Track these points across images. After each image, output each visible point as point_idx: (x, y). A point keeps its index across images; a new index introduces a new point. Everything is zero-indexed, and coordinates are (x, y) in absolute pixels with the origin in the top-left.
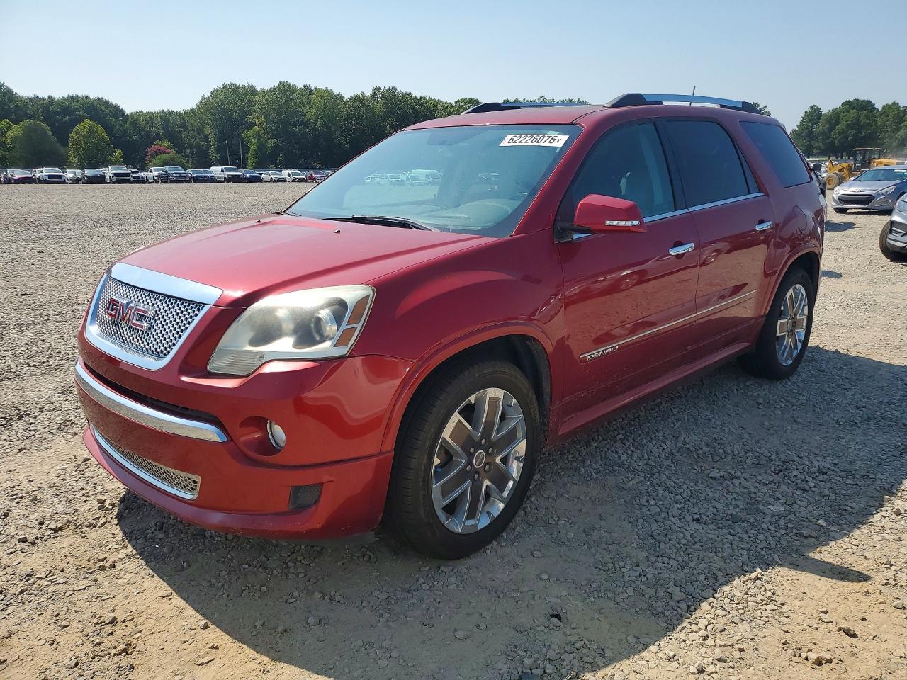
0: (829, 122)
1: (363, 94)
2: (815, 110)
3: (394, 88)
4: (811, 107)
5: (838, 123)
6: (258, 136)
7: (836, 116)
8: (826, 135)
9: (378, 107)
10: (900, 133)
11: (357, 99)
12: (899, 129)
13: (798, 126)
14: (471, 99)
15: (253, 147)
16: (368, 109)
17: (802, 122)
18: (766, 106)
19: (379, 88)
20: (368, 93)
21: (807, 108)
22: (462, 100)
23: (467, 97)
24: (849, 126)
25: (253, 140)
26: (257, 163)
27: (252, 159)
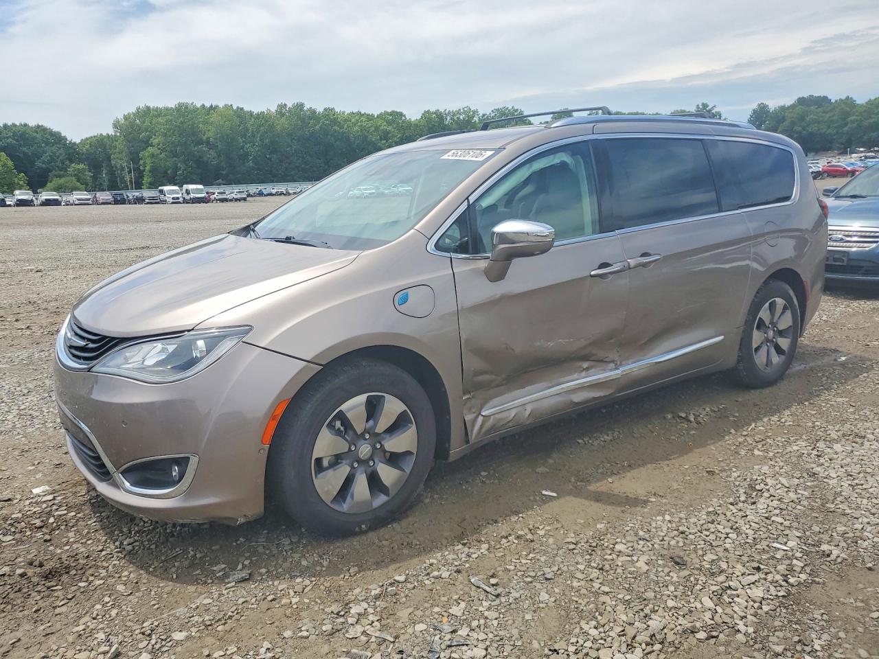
0: (774, 119)
1: (268, 110)
2: (763, 108)
3: (302, 105)
4: (759, 105)
5: (784, 119)
6: (153, 156)
9: (282, 123)
10: (846, 129)
11: (260, 116)
12: (846, 124)
14: (393, 112)
15: (148, 168)
16: (272, 127)
18: (715, 106)
19: (285, 105)
20: (273, 109)
21: (755, 106)
22: (386, 113)
23: (389, 111)
24: (793, 123)
25: (148, 161)
26: (150, 184)
27: (146, 180)
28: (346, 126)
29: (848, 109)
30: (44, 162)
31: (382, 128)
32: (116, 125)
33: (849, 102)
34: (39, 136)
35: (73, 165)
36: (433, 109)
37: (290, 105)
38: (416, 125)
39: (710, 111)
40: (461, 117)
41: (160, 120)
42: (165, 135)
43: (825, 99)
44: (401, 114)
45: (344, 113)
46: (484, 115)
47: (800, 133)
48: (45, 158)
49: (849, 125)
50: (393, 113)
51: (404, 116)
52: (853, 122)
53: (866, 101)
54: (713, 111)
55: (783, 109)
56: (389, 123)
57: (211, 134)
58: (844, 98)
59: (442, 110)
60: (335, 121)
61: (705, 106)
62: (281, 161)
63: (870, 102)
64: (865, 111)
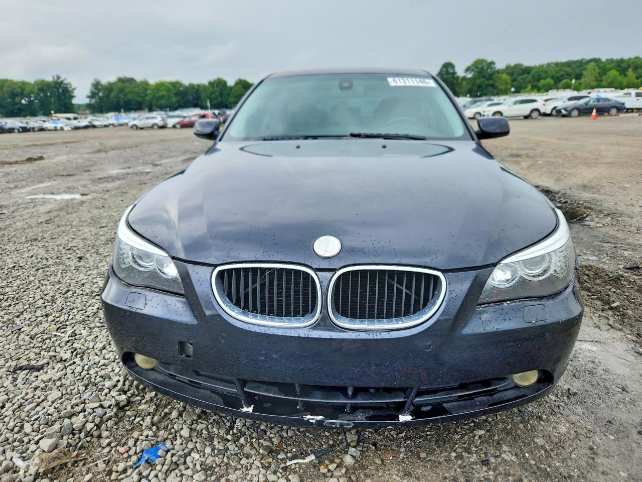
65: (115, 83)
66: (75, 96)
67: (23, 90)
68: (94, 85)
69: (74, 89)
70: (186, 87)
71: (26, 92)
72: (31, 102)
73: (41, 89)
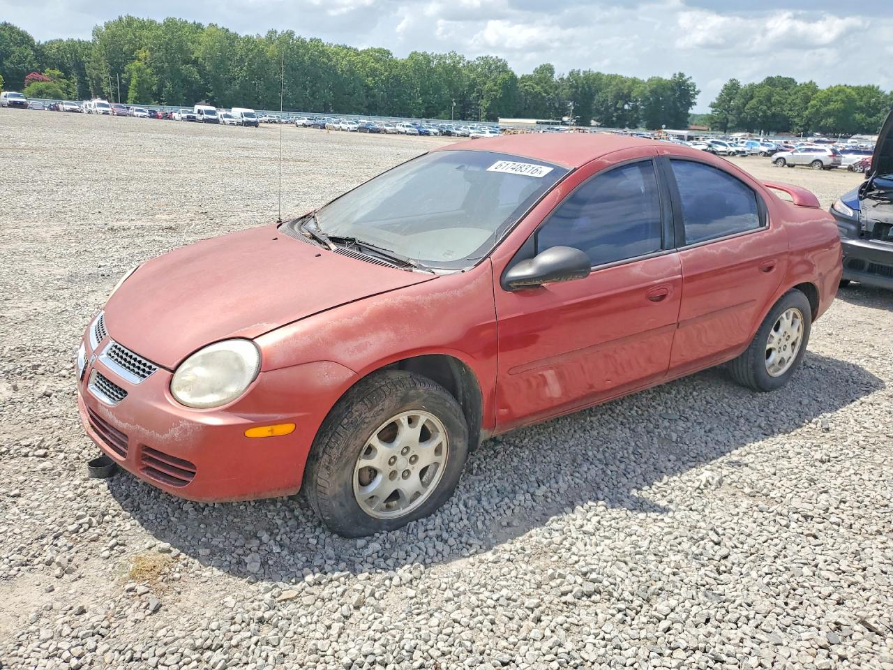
0: (743, 97)
1: (258, 36)
2: (734, 84)
3: (291, 34)
4: (731, 81)
5: (752, 98)
6: (139, 70)
7: (751, 92)
8: (740, 110)
9: (272, 50)
10: (807, 112)
11: (248, 40)
12: (807, 108)
13: (717, 99)
14: (380, 49)
15: (134, 82)
16: (261, 53)
17: (721, 95)
18: (690, 77)
19: (276, 32)
20: (263, 35)
21: (727, 82)
22: (373, 50)
23: (376, 47)
24: (761, 102)
25: (135, 75)
26: (136, 98)
27: (132, 94)
28: (334, 60)
29: (810, 94)
30: (12, 63)
31: (369, 64)
32: (96, 32)
33: (812, 87)
34: (6, 34)
35: (48, 69)
36: (420, 51)
37: (279, 32)
38: (403, 65)
39: (686, 81)
40: (447, 62)
41: (145, 33)
42: (151, 50)
43: (792, 81)
44: (388, 53)
45: (331, 45)
46: (468, 62)
47: (764, 112)
48: (14, 58)
49: (809, 110)
50: (379, 51)
51: (391, 54)
52: (813, 106)
53: (828, 86)
54: (688, 82)
55: (752, 87)
56: (377, 60)
57: (198, 54)
58: (807, 82)
59: (429, 53)
60: (323, 53)
61: (681, 75)
62: (268, 89)
63: (830, 89)
64: (825, 98)
65: (761, 86)
66: (695, 104)
67: (630, 90)
68: (726, 87)
69: (699, 92)
70: (887, 96)
71: (633, 94)
72: (635, 108)
73: (654, 92)
